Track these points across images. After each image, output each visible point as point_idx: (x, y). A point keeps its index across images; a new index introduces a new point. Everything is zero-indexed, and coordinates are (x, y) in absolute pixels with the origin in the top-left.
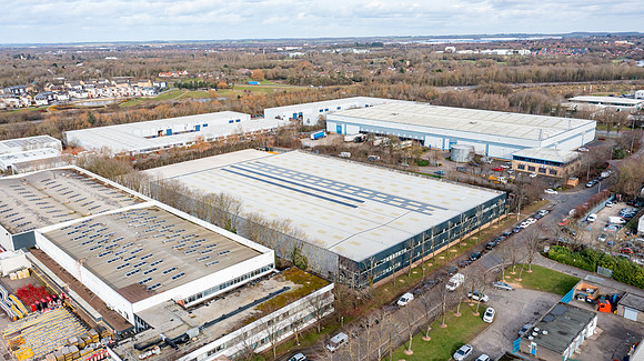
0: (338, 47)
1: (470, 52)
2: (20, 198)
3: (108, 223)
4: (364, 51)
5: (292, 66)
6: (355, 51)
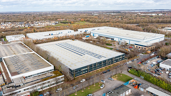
0: (108, 13)
1: (144, 14)
2: (5, 49)
3: (20, 56)
4: (115, 14)
5: (93, 18)
6: (112, 14)
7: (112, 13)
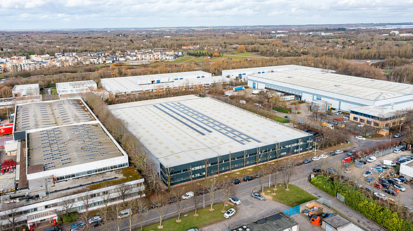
2: (38, 113)
3: (64, 130)
5: (268, 44)
6: (323, 34)
7: (322, 31)
